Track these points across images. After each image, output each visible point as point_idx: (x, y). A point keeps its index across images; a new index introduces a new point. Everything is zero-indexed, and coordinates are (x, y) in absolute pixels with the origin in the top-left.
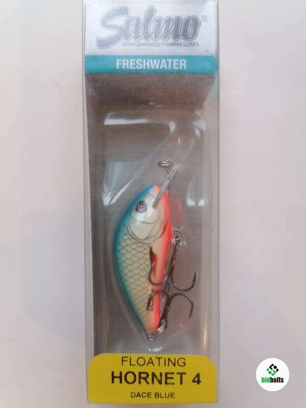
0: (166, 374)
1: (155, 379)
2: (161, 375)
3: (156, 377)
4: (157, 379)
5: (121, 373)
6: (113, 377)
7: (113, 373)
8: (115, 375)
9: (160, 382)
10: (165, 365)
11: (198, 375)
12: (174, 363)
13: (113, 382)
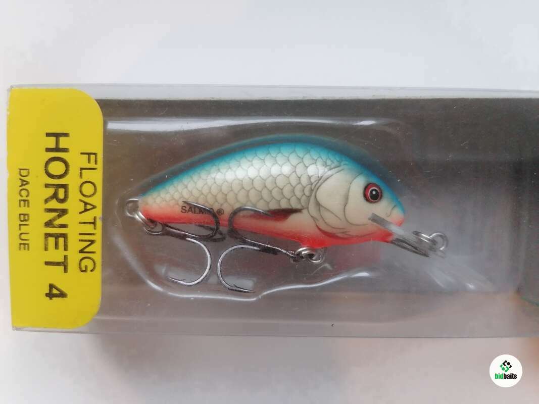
0: (64, 236)
1: (54, 215)
2: (63, 226)
3: (59, 216)
4: (54, 219)
5: (65, 150)
6: (57, 136)
7: (66, 135)
8: (62, 139)
9: (49, 224)
10: (80, 234)
11: (62, 295)
12: (86, 250)
13: (48, 135)
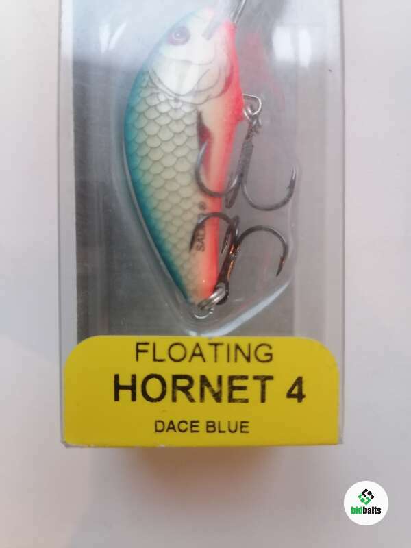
0: (231, 378)
1: (207, 390)
3: (209, 385)
4: (212, 391)
5: (134, 378)
6: (118, 387)
7: (117, 377)
8: (122, 383)
9: (217, 396)
11: (299, 382)
12: (247, 354)
13: (117, 398)
